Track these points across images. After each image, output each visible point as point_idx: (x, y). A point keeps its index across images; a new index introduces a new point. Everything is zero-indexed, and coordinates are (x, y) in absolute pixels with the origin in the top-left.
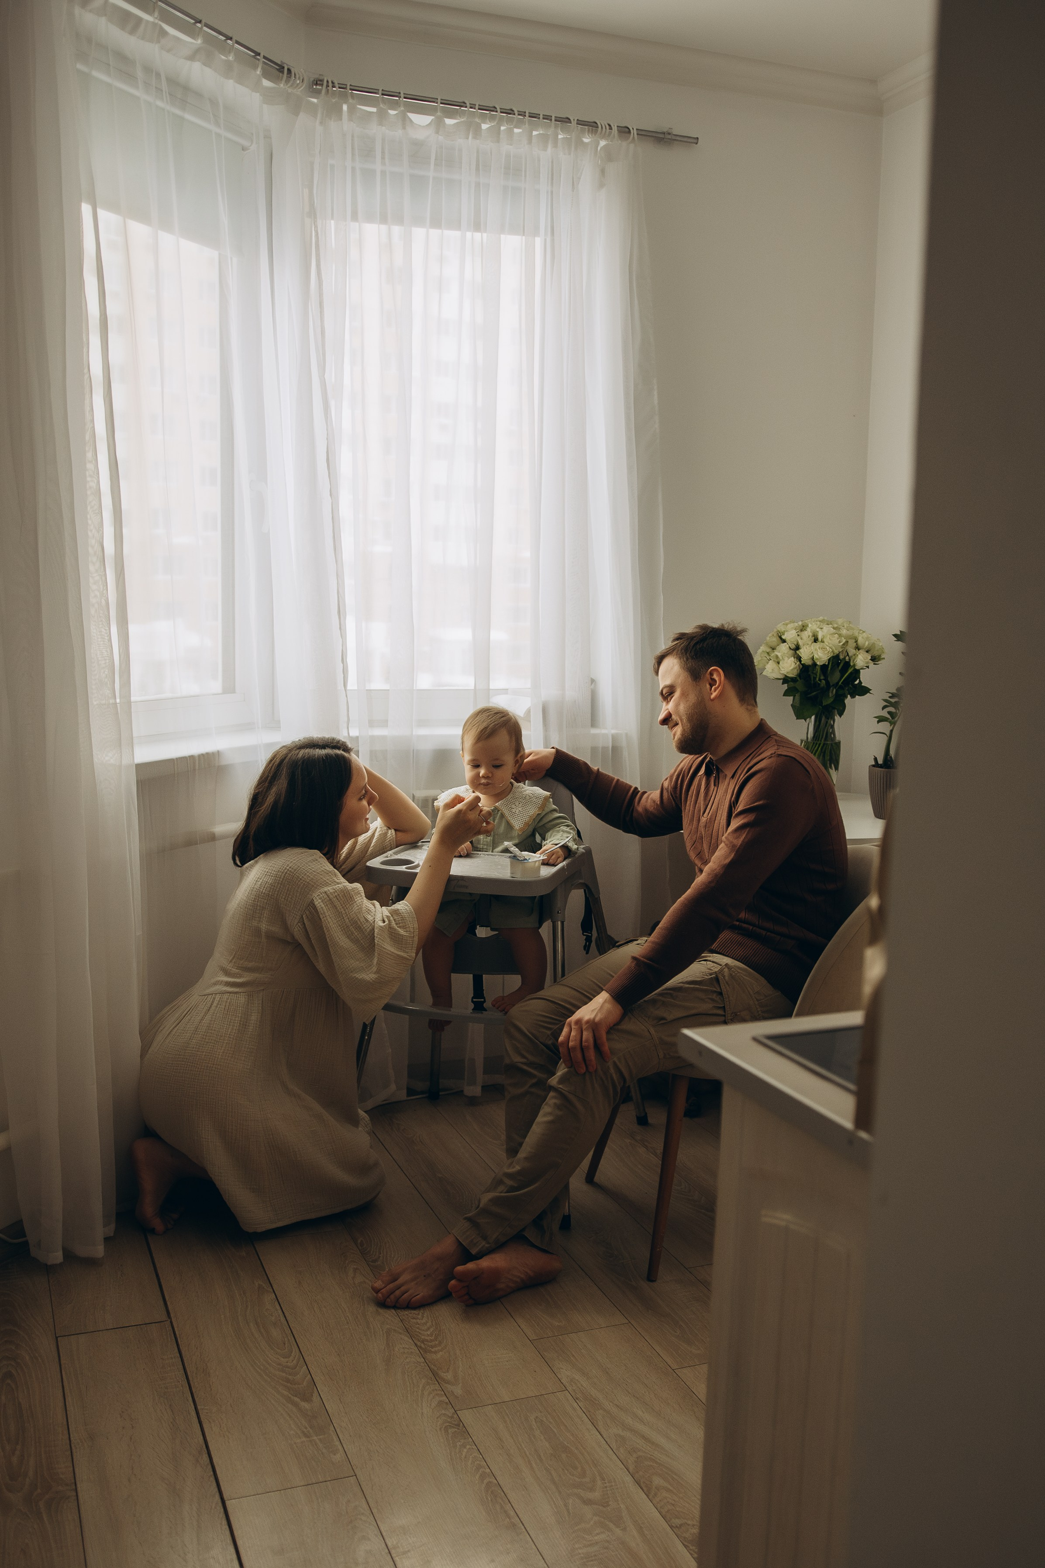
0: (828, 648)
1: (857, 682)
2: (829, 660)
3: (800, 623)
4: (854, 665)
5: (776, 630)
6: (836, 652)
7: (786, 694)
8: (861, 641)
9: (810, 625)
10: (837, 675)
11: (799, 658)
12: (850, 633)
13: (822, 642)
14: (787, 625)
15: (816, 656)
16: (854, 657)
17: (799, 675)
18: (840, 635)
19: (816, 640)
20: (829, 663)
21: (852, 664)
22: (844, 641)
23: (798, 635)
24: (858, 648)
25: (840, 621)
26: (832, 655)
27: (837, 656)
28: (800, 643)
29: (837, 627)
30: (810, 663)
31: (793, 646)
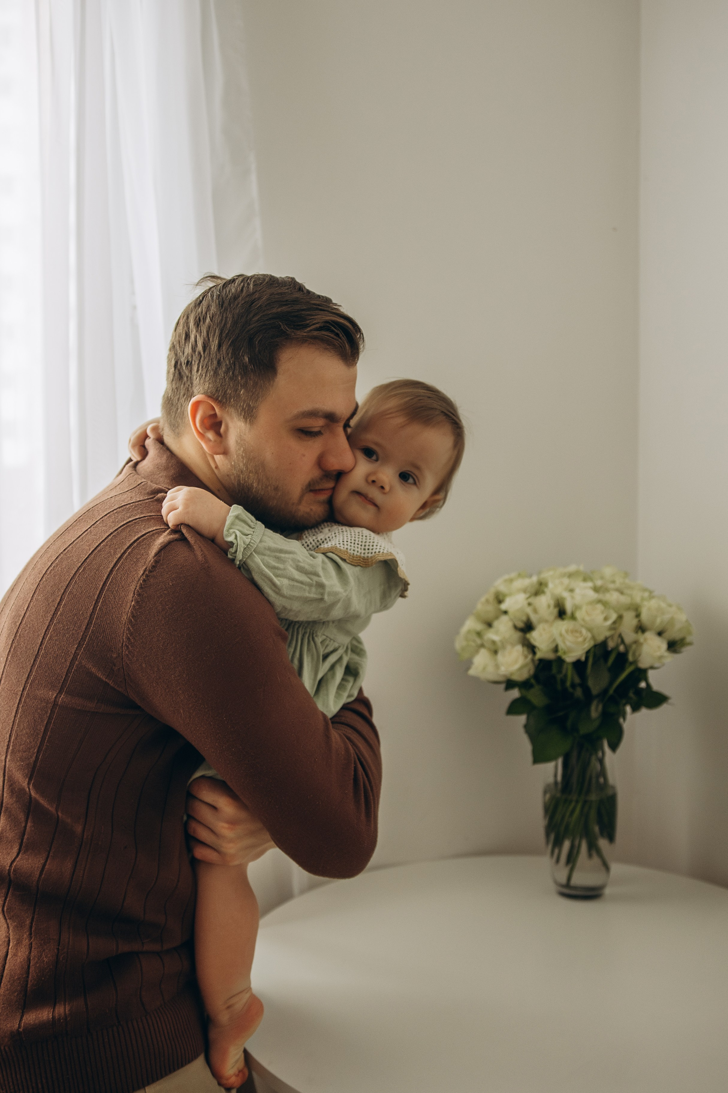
0: (584, 631)
1: (643, 685)
2: (588, 652)
3: (535, 579)
4: (635, 662)
5: (492, 591)
6: (601, 638)
7: (514, 709)
8: (645, 616)
9: (551, 585)
10: (605, 678)
11: (532, 649)
12: (624, 600)
13: (573, 617)
14: (511, 581)
15: (561, 646)
16: (634, 646)
17: (536, 676)
18: (605, 604)
19: (561, 614)
20: (587, 658)
21: (631, 658)
22: (614, 616)
23: (529, 604)
24: (641, 628)
25: (608, 571)
26: (592, 643)
27: (604, 644)
28: (534, 618)
29: (601, 587)
30: (551, 656)
31: (521, 625)
